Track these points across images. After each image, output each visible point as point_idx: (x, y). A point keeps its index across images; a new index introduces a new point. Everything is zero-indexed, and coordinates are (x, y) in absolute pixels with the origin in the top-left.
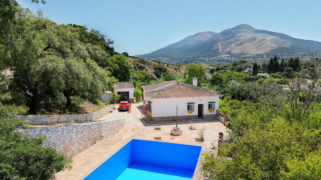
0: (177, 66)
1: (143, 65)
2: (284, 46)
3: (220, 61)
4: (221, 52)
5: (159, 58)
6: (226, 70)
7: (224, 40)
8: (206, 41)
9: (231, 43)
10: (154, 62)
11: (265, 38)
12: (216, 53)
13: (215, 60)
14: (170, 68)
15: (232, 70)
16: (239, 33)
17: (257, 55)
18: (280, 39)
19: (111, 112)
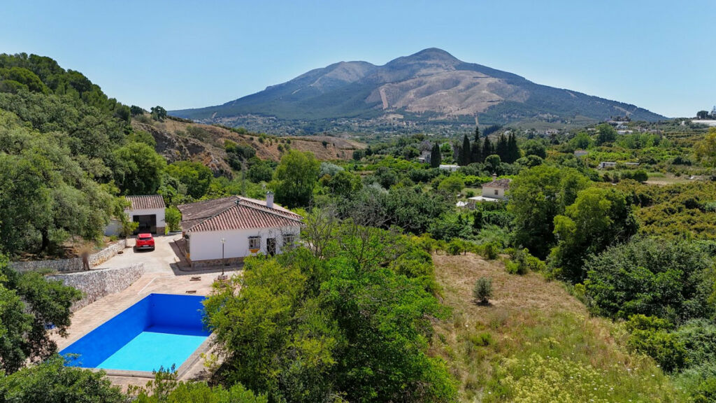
0: (283, 142)
1: (199, 142)
2: (515, 99)
3: (383, 129)
4: (385, 109)
5: (246, 117)
6: (383, 156)
7: (392, 83)
8: (355, 83)
9: (407, 89)
10: (228, 131)
11: (478, 80)
12: (376, 110)
13: (372, 126)
14: (267, 146)
15: (397, 154)
16: (425, 68)
17: (461, 117)
18: (506, 84)
19: (120, 253)
